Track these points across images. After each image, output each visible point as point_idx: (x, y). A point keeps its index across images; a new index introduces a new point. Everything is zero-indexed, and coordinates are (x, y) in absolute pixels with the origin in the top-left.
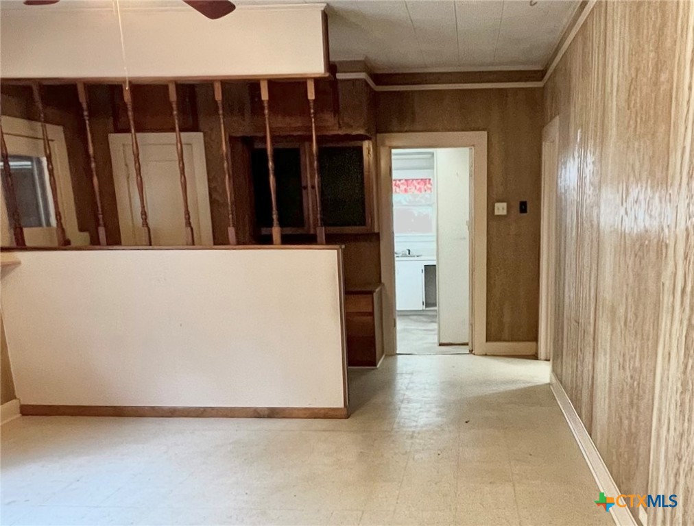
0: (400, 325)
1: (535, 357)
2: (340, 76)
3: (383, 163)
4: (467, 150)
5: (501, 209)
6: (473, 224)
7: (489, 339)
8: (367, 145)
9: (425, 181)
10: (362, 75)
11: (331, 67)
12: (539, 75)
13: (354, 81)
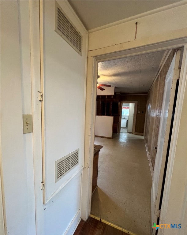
0: (121, 129)
1: (143, 135)
2: (116, 94)
3: (121, 105)
4: (134, 104)
5: (139, 112)
6: (134, 114)
7: (135, 132)
8: (119, 103)
9: (128, 107)
10: (119, 94)
11: (115, 93)
12: (147, 93)
13: (118, 95)
